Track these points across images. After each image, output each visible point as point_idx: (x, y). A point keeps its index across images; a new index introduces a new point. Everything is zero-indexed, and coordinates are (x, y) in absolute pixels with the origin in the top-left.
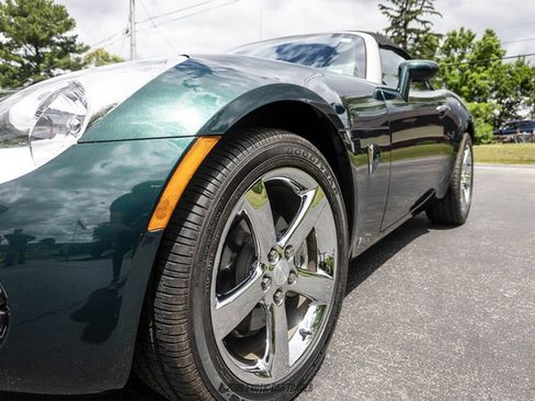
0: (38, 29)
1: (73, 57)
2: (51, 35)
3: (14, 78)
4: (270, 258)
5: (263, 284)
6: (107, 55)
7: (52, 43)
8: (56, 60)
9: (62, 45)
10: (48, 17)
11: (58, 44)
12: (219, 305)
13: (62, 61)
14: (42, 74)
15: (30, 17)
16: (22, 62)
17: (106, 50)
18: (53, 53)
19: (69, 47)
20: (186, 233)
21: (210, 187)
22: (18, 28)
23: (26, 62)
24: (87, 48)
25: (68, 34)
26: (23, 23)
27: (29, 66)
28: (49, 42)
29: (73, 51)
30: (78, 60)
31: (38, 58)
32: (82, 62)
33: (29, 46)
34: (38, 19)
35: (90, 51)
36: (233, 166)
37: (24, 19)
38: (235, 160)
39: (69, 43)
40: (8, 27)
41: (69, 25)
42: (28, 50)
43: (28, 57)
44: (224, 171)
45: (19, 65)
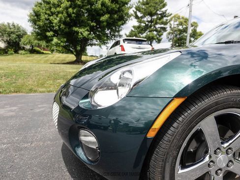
0: (152, 9)
1: (165, 19)
2: (157, 10)
3: (142, 30)
4: (215, 152)
5: (209, 165)
6: (179, 16)
7: (157, 14)
8: (158, 21)
9: (161, 14)
10: (156, 3)
11: (159, 14)
12: (180, 171)
13: (160, 21)
14: (152, 27)
15: (150, 5)
16: (145, 24)
17: (179, 14)
18: (157, 18)
19: (163, 15)
20: (166, 138)
21: (180, 119)
22: (145, 10)
23: (147, 23)
24: (171, 14)
25: (163, 10)
26: (147, 8)
27: (148, 25)
28: (156, 14)
29: (165, 16)
30: (167, 20)
31: (151, 21)
32: (168, 21)
33: (148, 16)
34: (152, 5)
35: (172, 16)
36: (194, 109)
37: (147, 6)
38: (196, 106)
39: (164, 13)
40: (142, 10)
41: (164, 6)
42: (148, 18)
43: (148, 21)
44: (189, 112)
45: (144, 25)
